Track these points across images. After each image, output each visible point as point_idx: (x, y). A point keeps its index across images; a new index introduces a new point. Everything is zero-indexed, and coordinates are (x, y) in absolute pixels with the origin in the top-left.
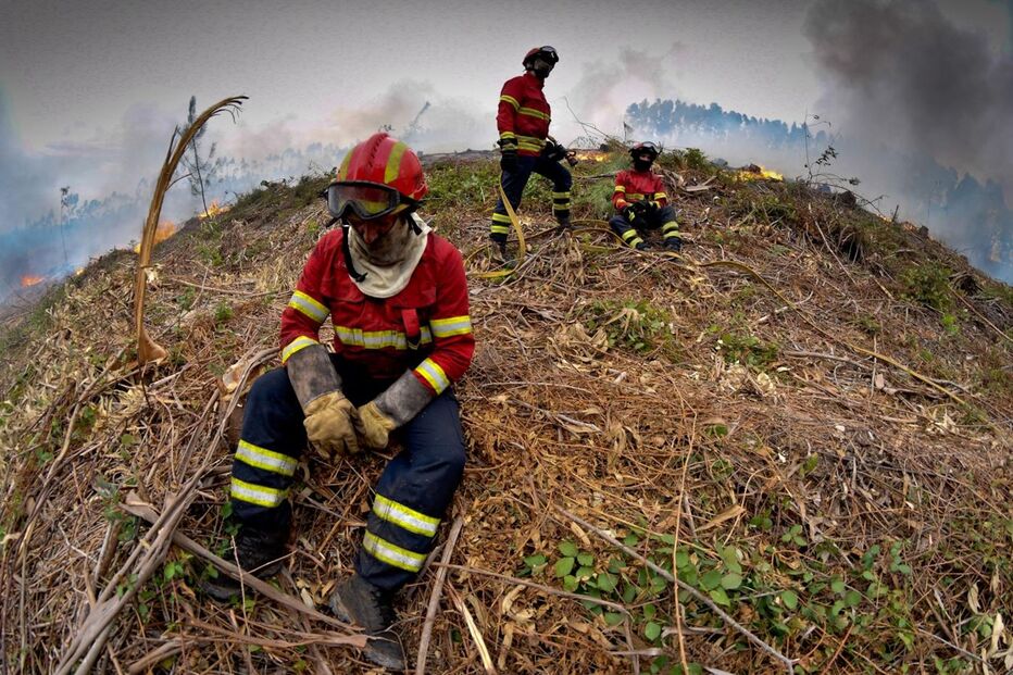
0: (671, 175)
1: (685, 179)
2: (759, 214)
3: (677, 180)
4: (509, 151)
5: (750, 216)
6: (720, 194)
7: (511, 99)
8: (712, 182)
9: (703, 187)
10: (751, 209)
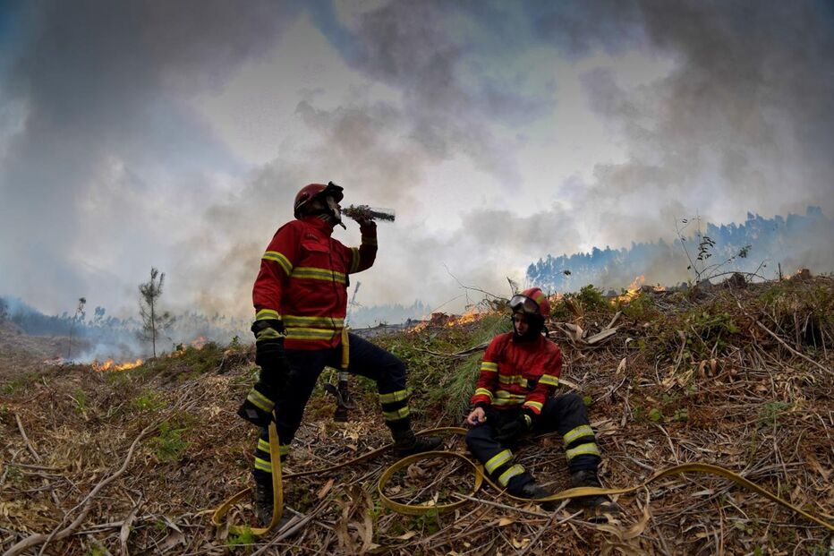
0: (565, 327)
1: (584, 327)
2: (693, 345)
3: (574, 332)
4: (268, 340)
5: (683, 354)
6: (632, 333)
7: (278, 257)
8: (618, 320)
9: (608, 331)
10: (680, 341)
